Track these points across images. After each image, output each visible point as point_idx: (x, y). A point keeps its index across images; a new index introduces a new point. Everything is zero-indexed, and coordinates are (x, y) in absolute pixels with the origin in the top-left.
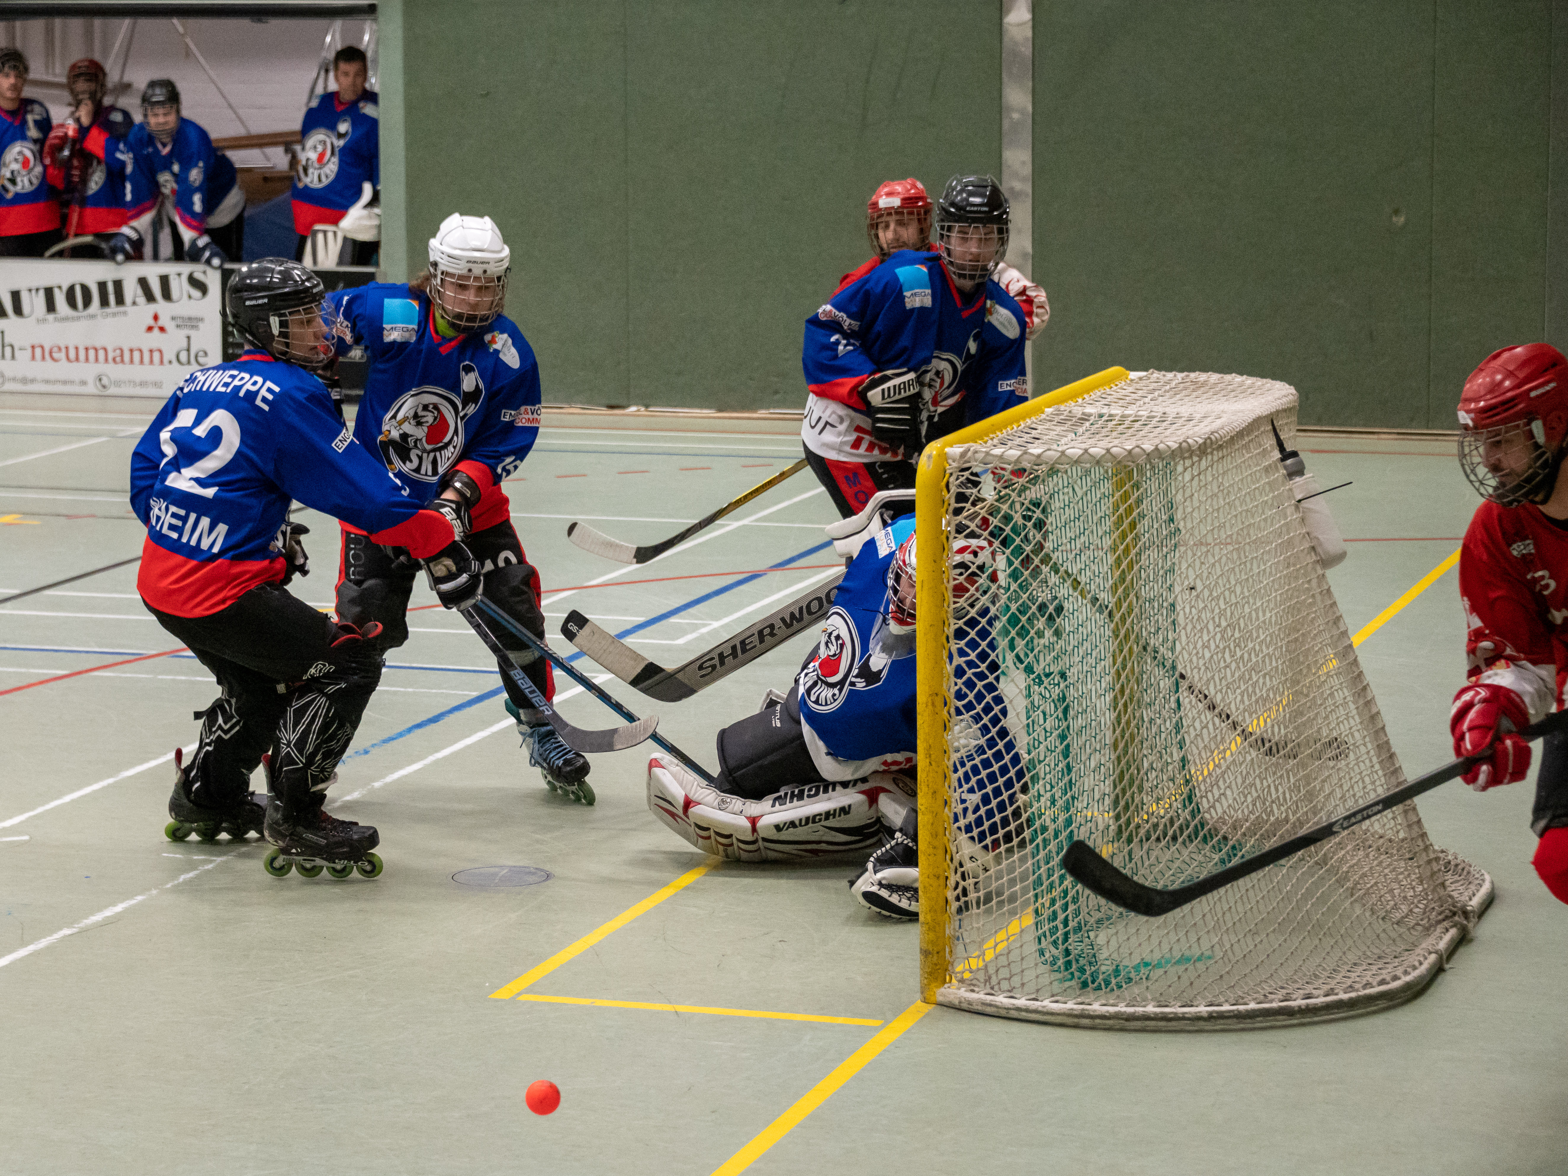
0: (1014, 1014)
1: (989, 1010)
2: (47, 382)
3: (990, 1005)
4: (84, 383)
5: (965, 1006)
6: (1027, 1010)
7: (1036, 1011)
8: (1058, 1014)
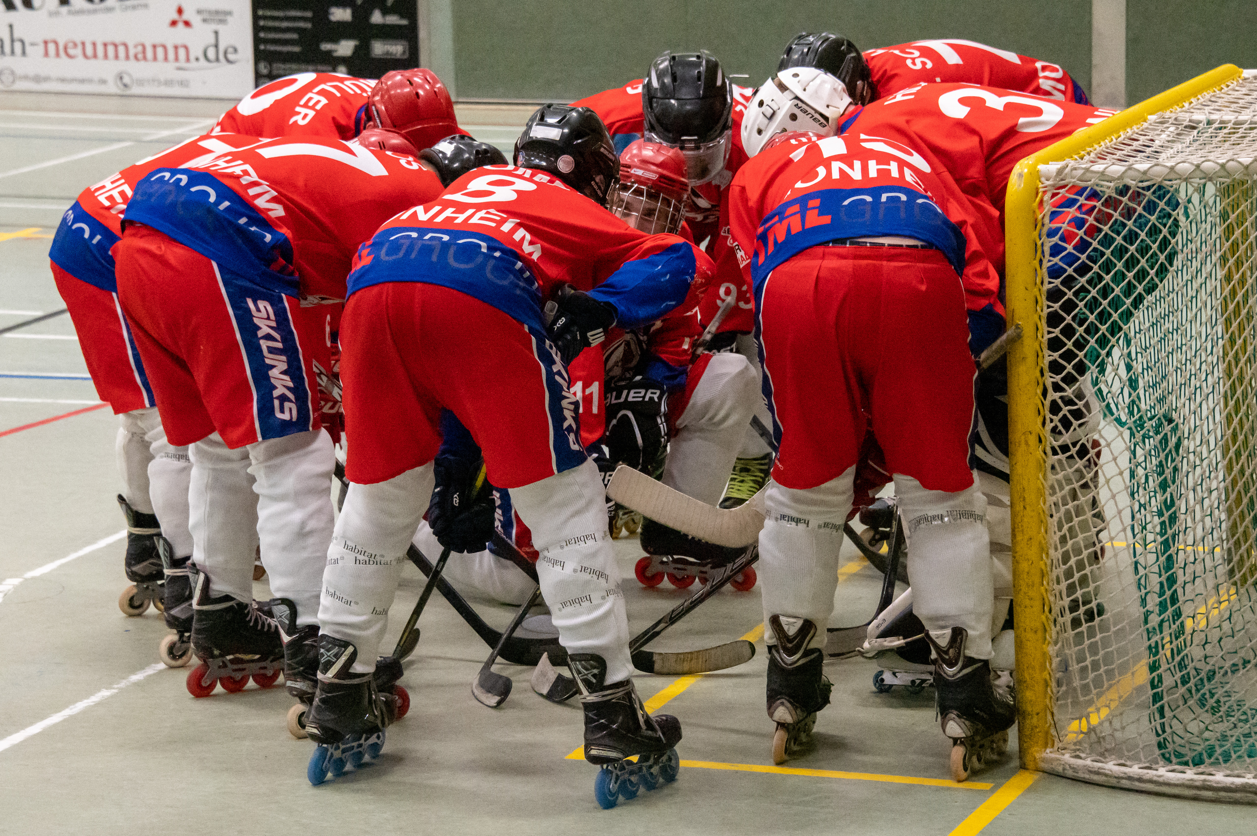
0: (1125, 783)
1: (1095, 778)
2: (63, 80)
3: (1098, 773)
4: (103, 82)
5: (1070, 773)
6: (1140, 780)
7: (1151, 781)
8: (1176, 785)
